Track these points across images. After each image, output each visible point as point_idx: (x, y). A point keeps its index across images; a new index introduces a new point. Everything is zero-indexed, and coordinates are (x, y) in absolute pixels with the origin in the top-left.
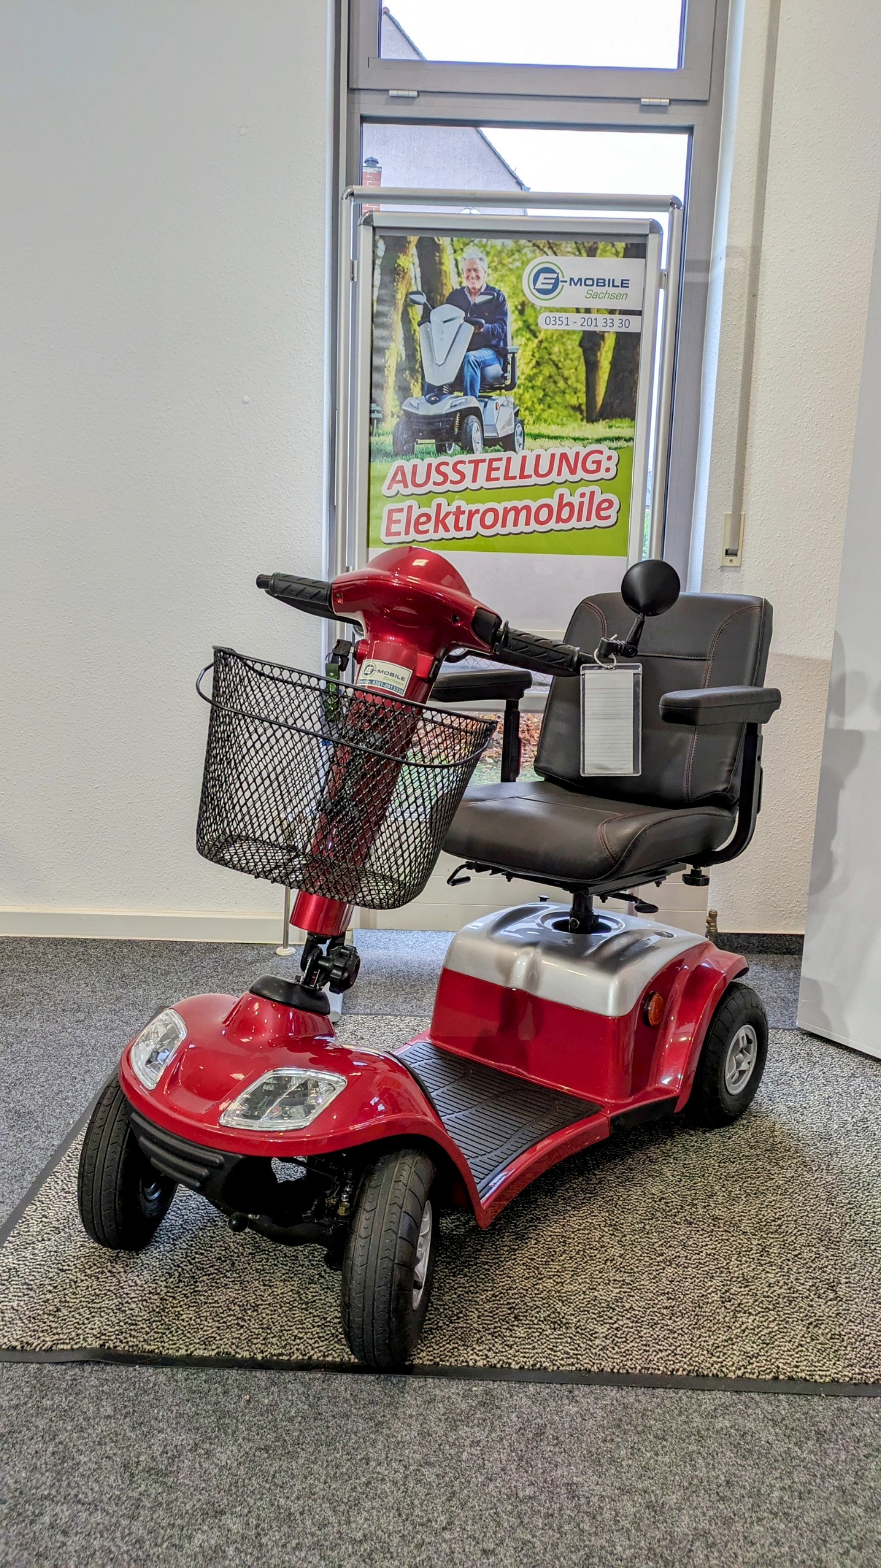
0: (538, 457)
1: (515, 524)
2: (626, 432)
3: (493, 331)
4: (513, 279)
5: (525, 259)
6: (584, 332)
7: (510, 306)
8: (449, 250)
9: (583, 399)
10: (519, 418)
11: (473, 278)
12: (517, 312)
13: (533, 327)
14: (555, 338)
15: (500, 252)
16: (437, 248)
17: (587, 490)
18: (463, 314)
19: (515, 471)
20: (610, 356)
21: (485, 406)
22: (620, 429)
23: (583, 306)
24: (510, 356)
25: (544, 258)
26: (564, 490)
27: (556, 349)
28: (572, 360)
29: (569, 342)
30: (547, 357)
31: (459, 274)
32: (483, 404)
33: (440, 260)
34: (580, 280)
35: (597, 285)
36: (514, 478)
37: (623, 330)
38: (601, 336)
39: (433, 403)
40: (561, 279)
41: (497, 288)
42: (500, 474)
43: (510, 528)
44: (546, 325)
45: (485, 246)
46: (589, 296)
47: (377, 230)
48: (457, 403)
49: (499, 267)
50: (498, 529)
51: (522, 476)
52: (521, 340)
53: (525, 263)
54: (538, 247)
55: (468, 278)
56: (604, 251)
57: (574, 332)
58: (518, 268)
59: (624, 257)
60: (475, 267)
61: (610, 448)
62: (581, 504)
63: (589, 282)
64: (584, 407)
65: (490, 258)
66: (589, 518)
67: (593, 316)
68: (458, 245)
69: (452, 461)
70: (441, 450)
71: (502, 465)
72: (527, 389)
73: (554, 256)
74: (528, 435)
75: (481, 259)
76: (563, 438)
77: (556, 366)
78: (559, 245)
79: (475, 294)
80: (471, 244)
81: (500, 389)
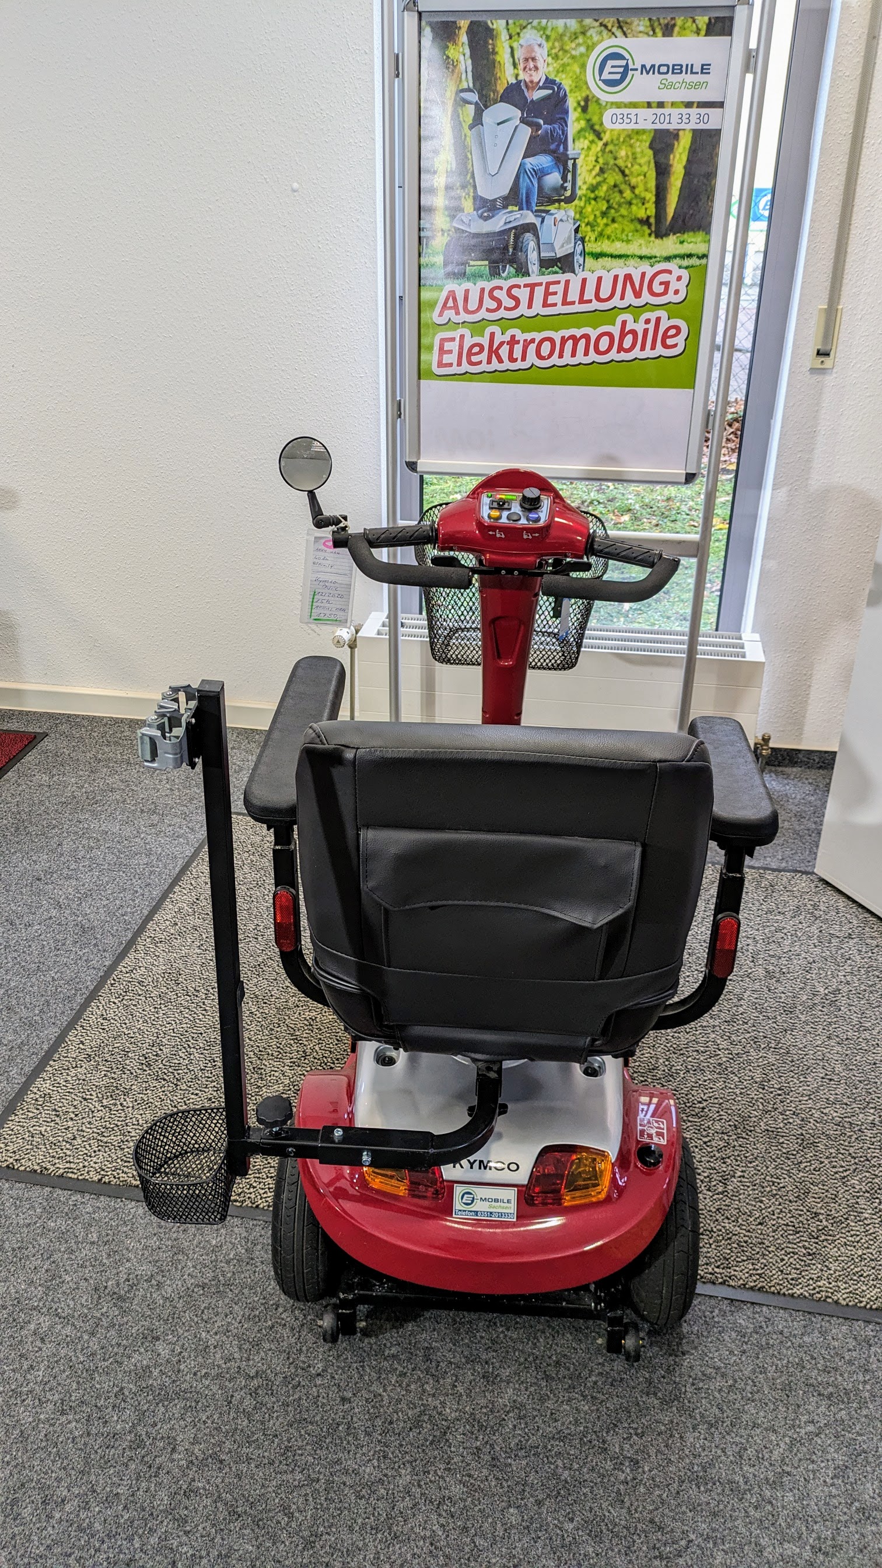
0: (600, 279)
1: (573, 355)
2: (700, 248)
3: (552, 135)
4: (576, 68)
5: (590, 44)
6: (656, 130)
7: (571, 103)
8: (504, 36)
9: (651, 211)
10: (579, 235)
11: (530, 70)
12: (579, 110)
13: (597, 127)
14: (622, 140)
15: (562, 36)
16: (490, 33)
17: (653, 316)
18: (519, 113)
19: (573, 295)
20: (684, 158)
21: (542, 222)
22: (691, 245)
23: (655, 99)
24: (570, 163)
25: (613, 41)
26: (628, 317)
27: (623, 153)
28: (640, 165)
29: (638, 144)
30: (612, 162)
31: (515, 65)
32: (540, 219)
33: (493, 49)
34: (653, 66)
35: (673, 73)
36: (573, 303)
37: (701, 126)
38: (675, 135)
39: (486, 219)
40: (631, 66)
41: (558, 80)
42: (558, 299)
43: (567, 359)
44: (611, 123)
45: (545, 29)
46: (662, 86)
47: (423, 14)
48: (512, 219)
49: (561, 53)
50: (555, 360)
51: (582, 301)
52: (584, 143)
53: (590, 48)
54: (606, 27)
55: (525, 68)
56: (683, 28)
57: (644, 131)
58: (582, 55)
59: (706, 35)
60: (533, 55)
61: (680, 267)
62: (646, 331)
63: (664, 69)
64: (652, 220)
65: (550, 44)
66: (653, 348)
67: (666, 111)
68: (514, 30)
69: (506, 284)
70: (495, 273)
71: (560, 289)
72: (589, 200)
73: (624, 38)
74: (589, 254)
75: (540, 45)
76: (628, 256)
77: (623, 172)
78: (631, 24)
79: (533, 88)
80: (529, 26)
81: (559, 201)
